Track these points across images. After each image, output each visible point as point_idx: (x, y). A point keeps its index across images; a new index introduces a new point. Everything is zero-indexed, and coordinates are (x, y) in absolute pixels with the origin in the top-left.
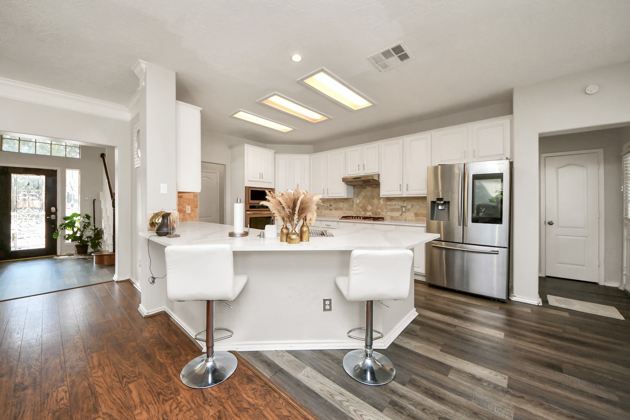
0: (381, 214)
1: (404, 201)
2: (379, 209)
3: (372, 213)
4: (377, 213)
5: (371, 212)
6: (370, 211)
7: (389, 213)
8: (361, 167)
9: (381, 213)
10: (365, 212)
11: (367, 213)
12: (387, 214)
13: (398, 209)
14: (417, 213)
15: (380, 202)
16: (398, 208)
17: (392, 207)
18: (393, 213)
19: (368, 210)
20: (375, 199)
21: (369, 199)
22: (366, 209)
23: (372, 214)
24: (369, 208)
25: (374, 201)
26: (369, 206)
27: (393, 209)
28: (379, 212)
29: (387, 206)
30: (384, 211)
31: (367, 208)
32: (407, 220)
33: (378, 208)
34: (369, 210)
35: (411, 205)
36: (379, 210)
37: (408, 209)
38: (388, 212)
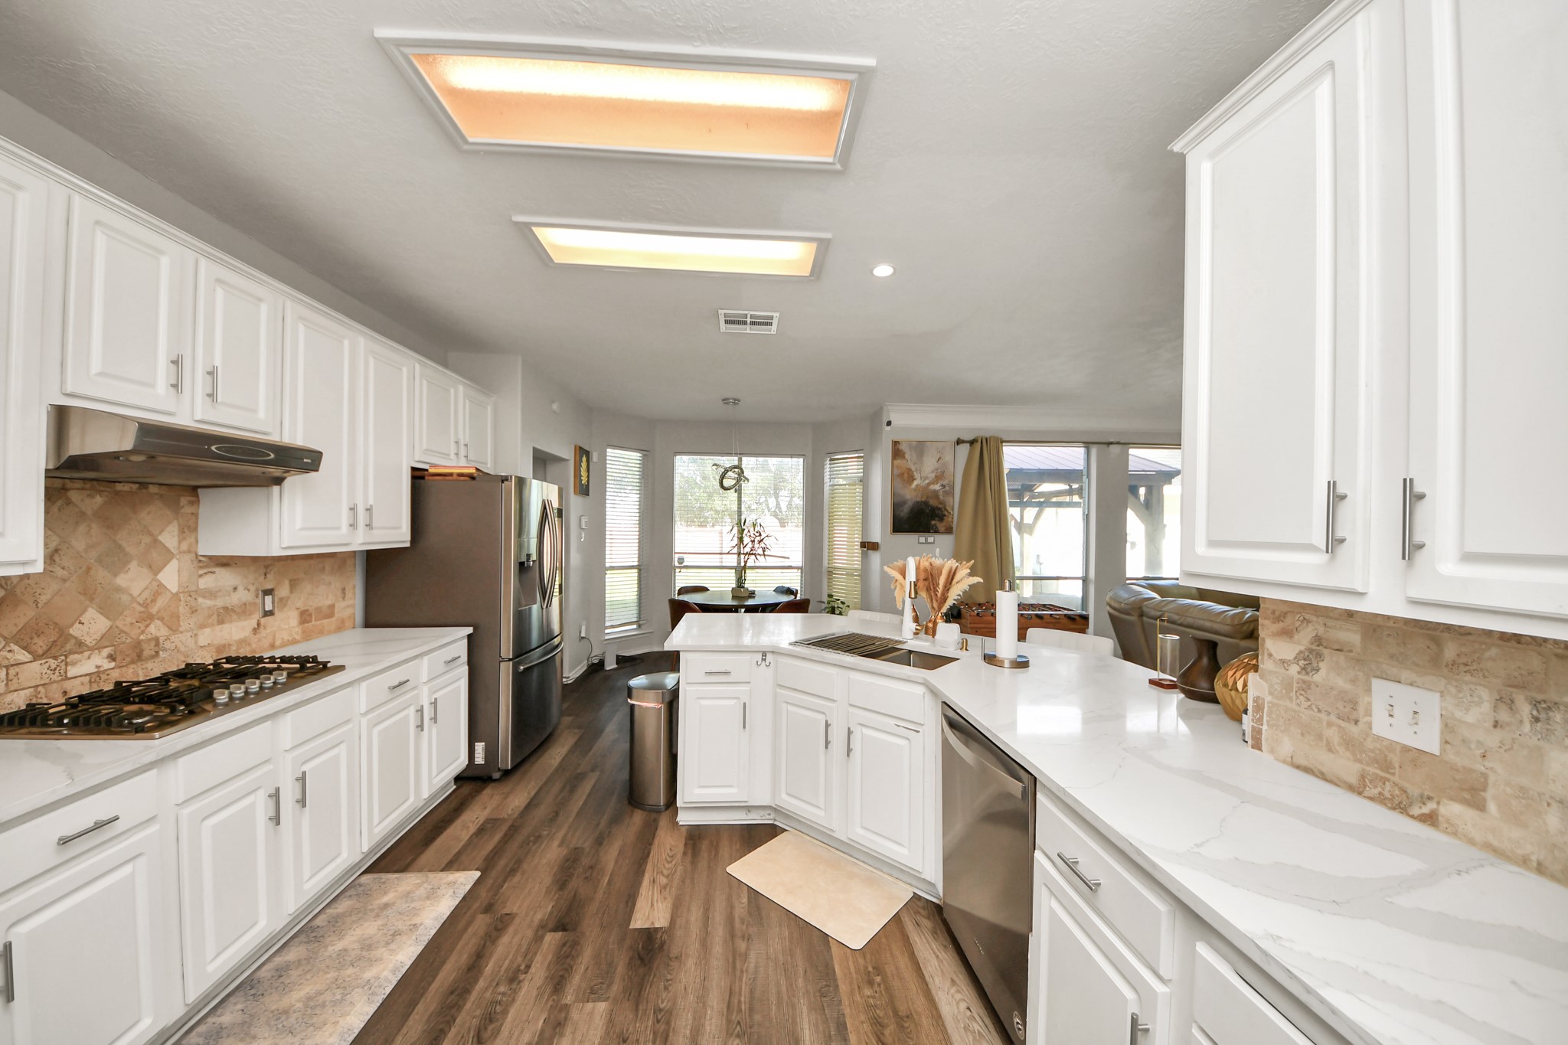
0: (165, 650)
1: (266, 567)
2: (158, 622)
3: (111, 658)
4: (144, 646)
5: (106, 652)
6: (98, 647)
7: (207, 631)
8: (197, 383)
9: (168, 645)
10: (53, 663)
11: (74, 664)
12: (196, 642)
13: (245, 604)
14: (307, 611)
15: (160, 585)
16: (244, 600)
17: (220, 603)
18: (226, 626)
19: (80, 644)
20: (133, 565)
21: (89, 569)
22: (64, 636)
23: (107, 665)
24: (92, 625)
25: (121, 580)
26: (91, 613)
27: (226, 609)
28: (157, 640)
29: (200, 600)
30: (184, 625)
31: (76, 631)
32: (278, 643)
33: (148, 618)
34: (89, 641)
35: (291, 581)
36: (156, 629)
37: (281, 599)
38: (202, 626)
